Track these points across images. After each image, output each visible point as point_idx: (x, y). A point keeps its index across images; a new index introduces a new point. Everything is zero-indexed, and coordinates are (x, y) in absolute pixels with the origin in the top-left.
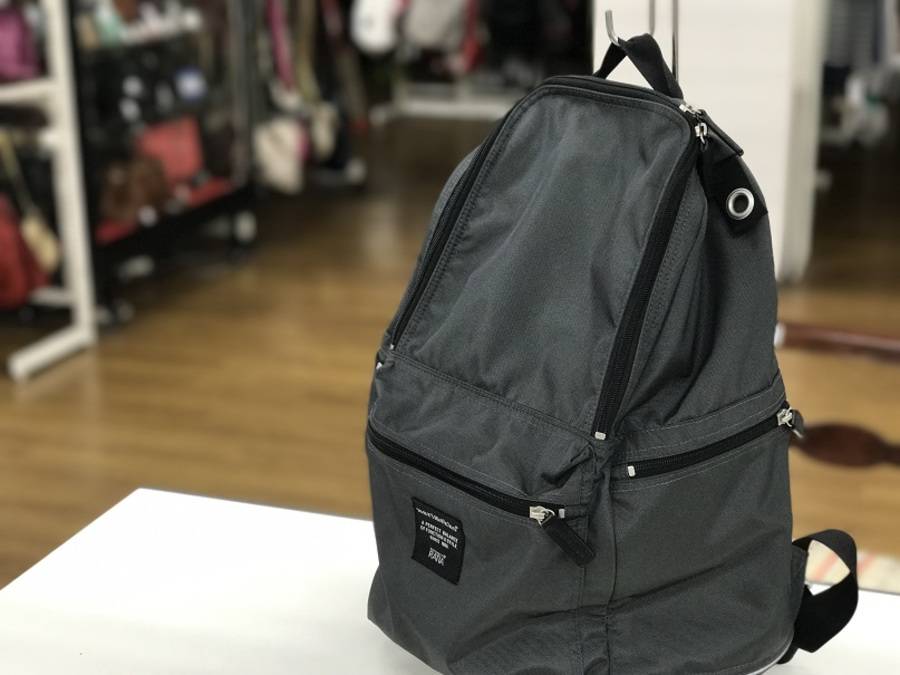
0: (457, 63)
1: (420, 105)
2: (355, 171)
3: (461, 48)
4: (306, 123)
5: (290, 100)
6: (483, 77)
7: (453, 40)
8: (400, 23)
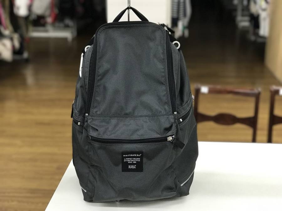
0: (49, 20)
1: (37, 34)
2: (26, 55)
3: (50, 16)
4: (12, 39)
5: (7, 32)
6: (57, 24)
7: (48, 13)
8: (30, 8)
